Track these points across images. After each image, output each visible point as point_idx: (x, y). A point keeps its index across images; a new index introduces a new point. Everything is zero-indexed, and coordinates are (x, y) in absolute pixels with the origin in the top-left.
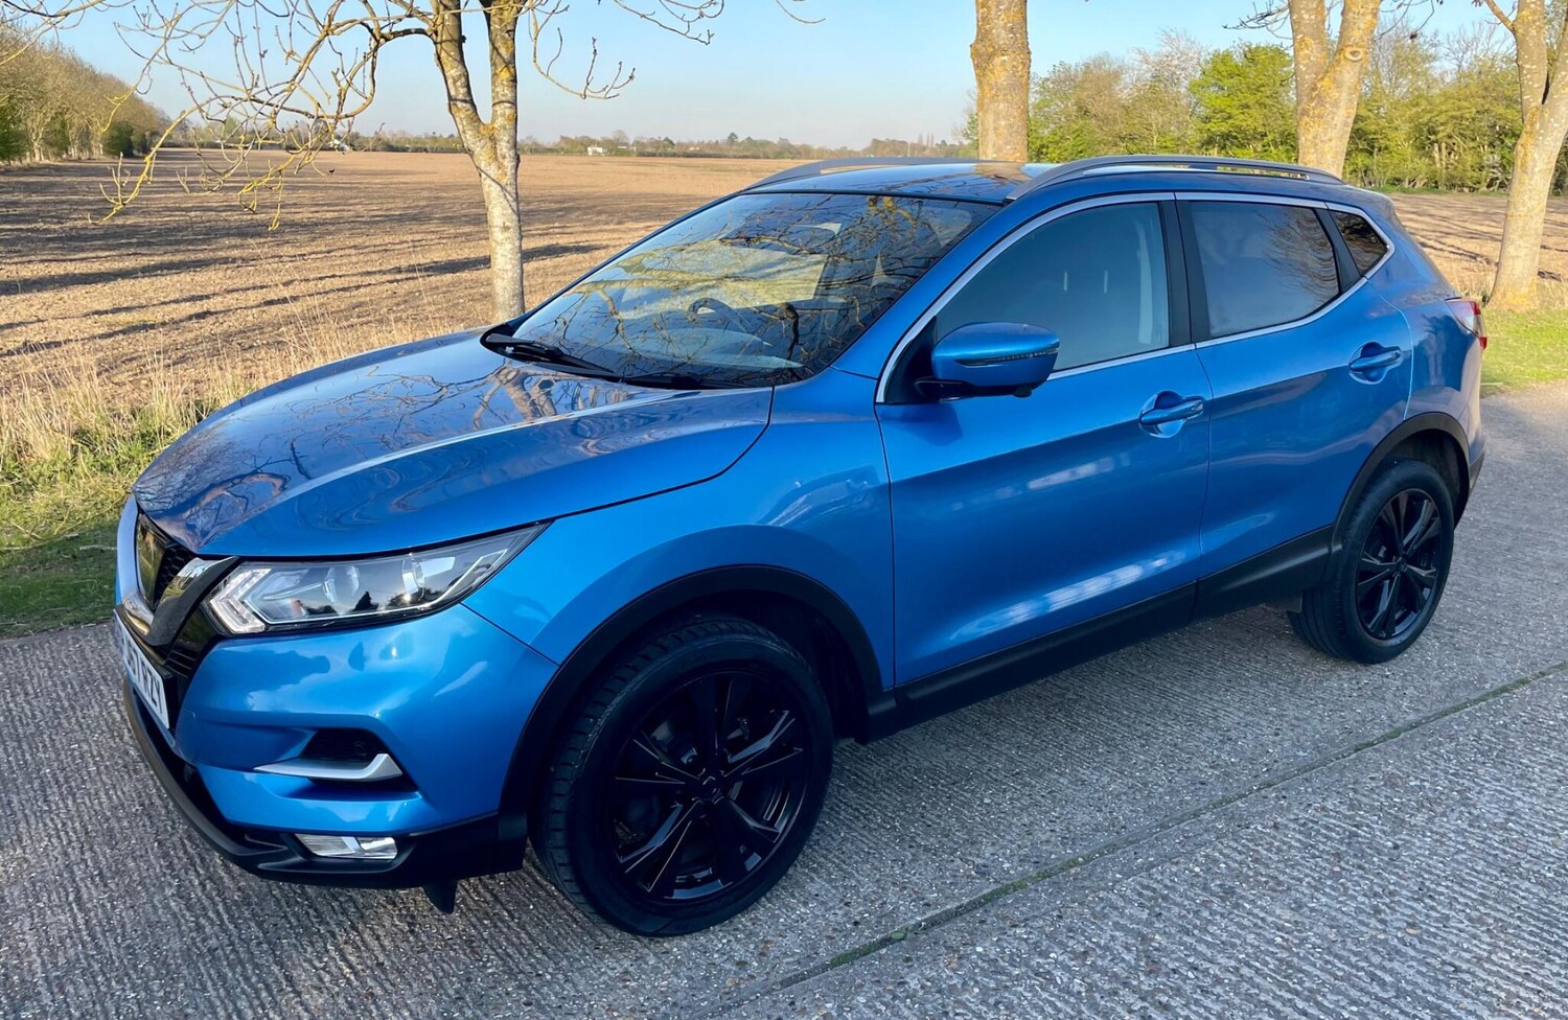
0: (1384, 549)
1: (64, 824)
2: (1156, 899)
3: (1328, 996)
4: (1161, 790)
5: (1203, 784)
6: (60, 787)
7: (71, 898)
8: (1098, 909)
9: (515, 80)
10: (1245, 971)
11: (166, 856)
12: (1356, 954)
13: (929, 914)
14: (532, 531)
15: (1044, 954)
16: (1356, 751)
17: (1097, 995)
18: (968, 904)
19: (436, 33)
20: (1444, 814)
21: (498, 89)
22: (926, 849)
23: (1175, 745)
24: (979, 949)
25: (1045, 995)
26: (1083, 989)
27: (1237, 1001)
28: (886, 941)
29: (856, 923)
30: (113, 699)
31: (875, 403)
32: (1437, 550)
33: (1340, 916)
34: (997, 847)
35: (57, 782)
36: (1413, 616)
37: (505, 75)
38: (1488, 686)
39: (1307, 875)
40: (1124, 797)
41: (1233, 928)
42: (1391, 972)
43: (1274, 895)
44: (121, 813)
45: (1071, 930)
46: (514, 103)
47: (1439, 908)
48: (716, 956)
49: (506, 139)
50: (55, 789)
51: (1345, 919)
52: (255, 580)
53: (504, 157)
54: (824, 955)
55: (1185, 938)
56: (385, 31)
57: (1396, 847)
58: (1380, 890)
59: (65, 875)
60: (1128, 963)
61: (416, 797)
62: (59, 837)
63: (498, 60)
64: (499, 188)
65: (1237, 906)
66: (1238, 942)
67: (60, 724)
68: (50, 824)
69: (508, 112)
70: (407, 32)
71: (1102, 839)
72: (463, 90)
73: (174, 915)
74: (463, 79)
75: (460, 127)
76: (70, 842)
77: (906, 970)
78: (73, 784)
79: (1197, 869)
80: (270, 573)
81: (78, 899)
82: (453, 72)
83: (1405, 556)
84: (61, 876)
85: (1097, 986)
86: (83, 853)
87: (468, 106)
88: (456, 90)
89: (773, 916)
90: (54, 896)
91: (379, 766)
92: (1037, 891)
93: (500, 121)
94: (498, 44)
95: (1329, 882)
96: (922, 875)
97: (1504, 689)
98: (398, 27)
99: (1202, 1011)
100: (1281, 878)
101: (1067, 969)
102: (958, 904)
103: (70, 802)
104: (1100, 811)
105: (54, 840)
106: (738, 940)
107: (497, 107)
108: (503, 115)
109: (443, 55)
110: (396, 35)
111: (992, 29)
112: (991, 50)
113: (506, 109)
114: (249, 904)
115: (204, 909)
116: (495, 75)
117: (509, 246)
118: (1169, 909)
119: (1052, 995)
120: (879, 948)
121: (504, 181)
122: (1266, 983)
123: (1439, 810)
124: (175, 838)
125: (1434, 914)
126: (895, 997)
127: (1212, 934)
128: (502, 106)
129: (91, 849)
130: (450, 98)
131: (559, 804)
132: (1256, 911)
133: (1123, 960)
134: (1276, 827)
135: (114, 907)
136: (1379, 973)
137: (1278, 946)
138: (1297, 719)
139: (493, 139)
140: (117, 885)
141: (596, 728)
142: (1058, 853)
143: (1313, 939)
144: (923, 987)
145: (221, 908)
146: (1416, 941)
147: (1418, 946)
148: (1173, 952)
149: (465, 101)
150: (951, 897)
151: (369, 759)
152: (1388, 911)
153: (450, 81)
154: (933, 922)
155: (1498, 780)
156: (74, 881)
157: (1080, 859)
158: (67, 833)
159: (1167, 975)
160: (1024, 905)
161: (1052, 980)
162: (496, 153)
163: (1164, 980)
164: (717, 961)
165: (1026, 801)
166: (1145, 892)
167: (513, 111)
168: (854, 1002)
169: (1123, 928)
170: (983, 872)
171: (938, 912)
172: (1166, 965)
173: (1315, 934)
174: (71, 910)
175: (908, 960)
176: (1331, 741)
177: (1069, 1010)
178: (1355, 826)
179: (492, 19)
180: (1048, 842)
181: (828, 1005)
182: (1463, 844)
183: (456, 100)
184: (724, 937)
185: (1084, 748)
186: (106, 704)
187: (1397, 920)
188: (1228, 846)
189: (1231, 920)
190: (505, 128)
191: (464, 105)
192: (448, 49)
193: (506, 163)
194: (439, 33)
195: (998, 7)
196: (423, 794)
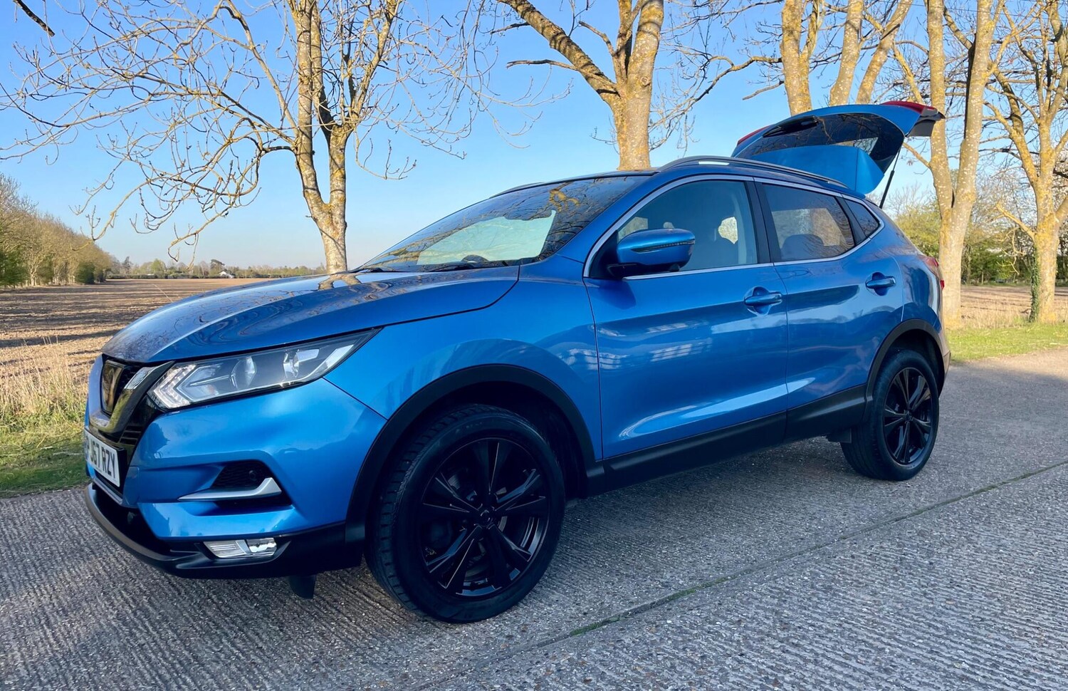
0: (898, 406)
1: (39, 586)
2: (782, 594)
3: (903, 635)
4: (776, 543)
5: (802, 539)
6: (36, 568)
7: (43, 622)
8: (744, 599)
9: (344, 177)
10: (846, 625)
11: (109, 599)
12: (916, 615)
13: (633, 607)
14: (369, 333)
16: (896, 521)
17: (751, 642)
18: (658, 601)
19: (297, 148)
20: (958, 547)
21: (334, 183)
22: (627, 576)
23: (781, 522)
24: (669, 622)
25: (716, 643)
26: (741, 639)
27: (843, 640)
28: (607, 622)
29: (585, 614)
30: (73, 525)
31: (583, 277)
32: (930, 408)
33: (902, 597)
34: (674, 573)
35: (35, 566)
36: (920, 451)
37: (338, 174)
38: (972, 489)
39: (877, 579)
40: (753, 547)
41: (835, 605)
42: (941, 622)
43: (858, 589)
44: (78, 579)
45: (728, 611)
46: (344, 191)
47: (965, 591)
48: (492, 633)
49: (338, 212)
50: (33, 569)
51: (906, 598)
52: (184, 374)
53: (337, 223)
54: (565, 630)
55: (804, 611)
56: (266, 146)
57: (931, 563)
58: (925, 584)
59: (39, 611)
60: (769, 625)
61: (291, 508)
62: (35, 592)
63: (334, 166)
64: (333, 242)
65: (834, 595)
66: (839, 612)
67: (37, 538)
68: (29, 586)
69: (340, 196)
70: (279, 148)
71: (742, 567)
72: (312, 183)
73: (115, 628)
74: (313, 176)
75: (310, 205)
76: (42, 595)
77: (622, 634)
78: (45, 566)
79: (806, 578)
80: (195, 368)
81: (48, 623)
82: (306, 172)
83: (910, 411)
84: (36, 611)
85: (750, 637)
86: (51, 600)
87: (315, 192)
88: (307, 183)
89: (529, 612)
90: (31, 621)
91: (267, 487)
92: (703, 593)
93: (335, 202)
94: (335, 157)
95: (892, 581)
96: (626, 588)
97: (982, 491)
98: (274, 145)
99: (821, 646)
100: (861, 580)
101: (727, 629)
102: (652, 601)
103: (43, 575)
104: (738, 553)
105: (32, 594)
106: (506, 625)
107: (333, 194)
108: (337, 198)
109: (301, 162)
110: (272, 149)
113: (339, 195)
114: (167, 621)
115: (135, 624)
116: (332, 174)
118: (791, 598)
119: (720, 642)
120: (602, 625)
121: (337, 237)
122: (862, 631)
123: (955, 545)
124: (115, 591)
125: (962, 594)
126: (615, 648)
127: (821, 609)
128: (337, 192)
129: (57, 598)
130: (304, 187)
131: (386, 520)
132: (847, 597)
133: (765, 624)
134: (853, 557)
135: (72, 626)
136: (932, 623)
137: (865, 613)
138: (855, 507)
139: (330, 213)
140: (75, 615)
141: (410, 467)
142: (712, 576)
143: (887, 609)
144: (633, 642)
145: (147, 624)
146: (953, 607)
147: (956, 609)
148: (797, 618)
149: (314, 189)
150: (648, 598)
151: (258, 482)
152: (933, 594)
153: (304, 178)
154: (636, 612)
155: (989, 531)
156: (45, 614)
157: (729, 578)
158: (40, 590)
159: (795, 629)
160: (695, 600)
161: (720, 635)
162: (332, 221)
163: (794, 632)
164: (493, 636)
165: (689, 551)
166: (773, 590)
167: (343, 196)
168: (588, 651)
169: (762, 608)
170: (666, 585)
171: (639, 606)
172: (794, 625)
173: (888, 606)
174: (43, 628)
175: (622, 630)
176: (880, 517)
177: (733, 649)
178: (904, 554)
179: (331, 143)
180: (706, 570)
181: (571, 654)
182: (973, 561)
183: (308, 188)
184: (497, 624)
185: (723, 525)
186: (68, 528)
187: (940, 597)
188: (824, 567)
189: (832, 602)
190: (338, 206)
191: (313, 191)
192: (303, 158)
193: (338, 227)
194: (299, 148)
195: (632, 145)
196: (296, 506)
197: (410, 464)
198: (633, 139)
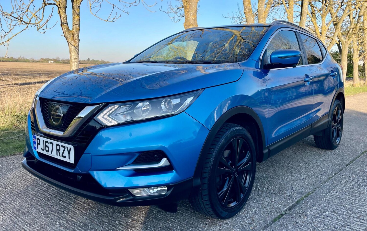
2: (338, 198)
4: (314, 177)
5: (322, 175)
8: (327, 202)
9: (80, 19)
13: (287, 207)
14: (200, 92)
15: (324, 212)
16: (347, 166)
18: (294, 204)
19: (59, 5)
21: (74, 21)
22: (272, 194)
23: (308, 168)
24: (308, 213)
28: (282, 215)
29: (271, 211)
31: (259, 68)
32: (341, 122)
34: (289, 192)
36: (338, 138)
37: (77, 17)
38: (360, 153)
40: (307, 179)
44: (23, 208)
45: (326, 207)
46: (79, 25)
48: (241, 223)
49: (77, 34)
52: (113, 110)
53: (76, 39)
54: (270, 220)
56: (46, 3)
61: (173, 172)
63: (75, 14)
64: (74, 48)
69: (78, 27)
70: (51, 4)
71: (311, 188)
72: (65, 21)
74: (66, 18)
75: (64, 31)
76: (11, 217)
77: (295, 220)
79: (340, 191)
80: (119, 107)
82: (63, 15)
83: (337, 123)
86: (18, 219)
87: (67, 25)
88: (64, 20)
89: (248, 212)
91: (164, 162)
92: (308, 200)
93: (75, 30)
94: (75, 10)
96: (277, 199)
100: (360, 191)
102: (292, 204)
104: (305, 182)
106: (244, 219)
107: (74, 26)
108: (76, 28)
109: (61, 11)
110: (48, 4)
111: (189, 19)
112: (189, 24)
116: (74, 18)
117: (76, 63)
118: (343, 200)
119: (336, 221)
121: (76, 46)
124: (48, 212)
126: (298, 226)
128: (76, 26)
130: (62, 22)
133: (344, 211)
134: (347, 181)
138: (328, 161)
139: (73, 34)
140: (37, 226)
141: (215, 152)
142: (304, 191)
144: (303, 223)
150: (289, 203)
151: (159, 161)
153: (62, 18)
154: (290, 209)
157: (311, 192)
158: (8, 214)
160: (308, 203)
161: (332, 218)
162: (74, 38)
163: (358, 214)
164: (243, 224)
165: (286, 181)
166: (333, 197)
167: (79, 27)
169: (336, 205)
170: (291, 197)
175: (292, 218)
176: (340, 165)
179: (74, 3)
180: (299, 189)
183: (63, 23)
184: (240, 218)
185: (288, 170)
188: (341, 186)
190: (76, 32)
191: (66, 25)
192: (62, 9)
193: (76, 41)
194: (60, 5)
195: (191, 14)
196: (176, 170)
197: (214, 150)
198: (191, 11)
